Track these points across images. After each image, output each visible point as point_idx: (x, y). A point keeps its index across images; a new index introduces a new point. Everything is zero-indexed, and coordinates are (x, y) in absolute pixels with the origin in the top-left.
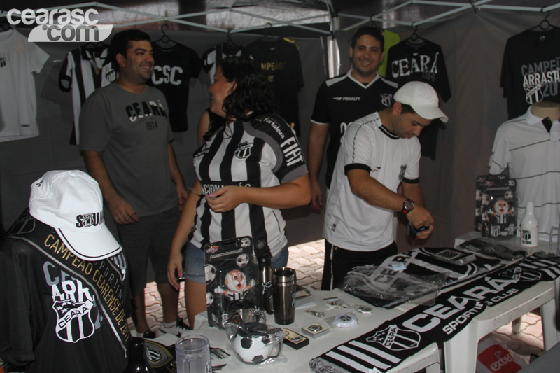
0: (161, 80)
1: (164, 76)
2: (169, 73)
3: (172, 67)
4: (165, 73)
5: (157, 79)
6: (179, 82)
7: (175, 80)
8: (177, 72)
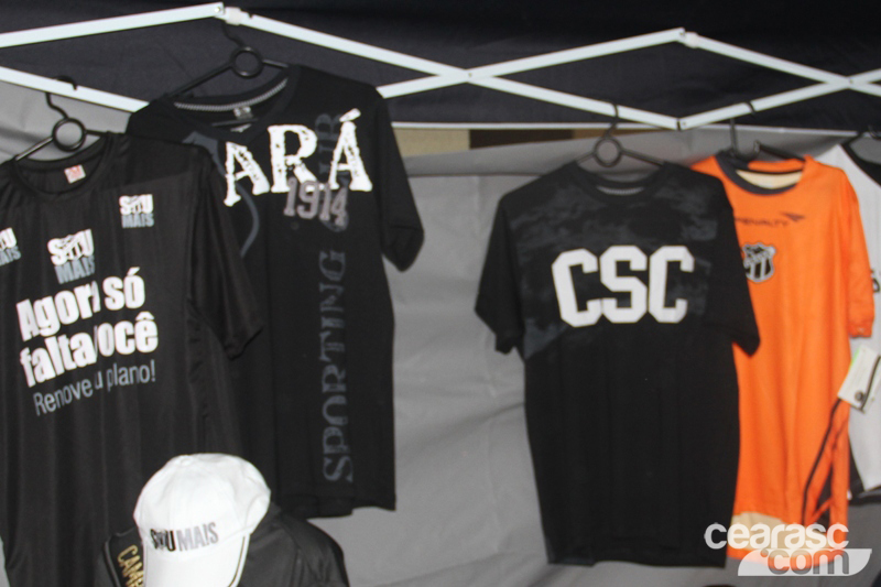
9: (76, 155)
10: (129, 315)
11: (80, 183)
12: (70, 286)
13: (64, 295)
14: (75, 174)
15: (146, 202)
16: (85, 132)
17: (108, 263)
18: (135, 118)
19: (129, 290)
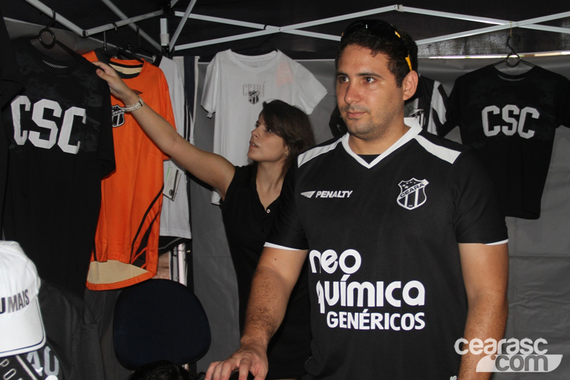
0: (497, 129)
1: (503, 123)
2: (517, 118)
3: (521, 108)
4: (506, 117)
5: (491, 128)
6: (531, 134)
7: (525, 130)
8: (529, 115)
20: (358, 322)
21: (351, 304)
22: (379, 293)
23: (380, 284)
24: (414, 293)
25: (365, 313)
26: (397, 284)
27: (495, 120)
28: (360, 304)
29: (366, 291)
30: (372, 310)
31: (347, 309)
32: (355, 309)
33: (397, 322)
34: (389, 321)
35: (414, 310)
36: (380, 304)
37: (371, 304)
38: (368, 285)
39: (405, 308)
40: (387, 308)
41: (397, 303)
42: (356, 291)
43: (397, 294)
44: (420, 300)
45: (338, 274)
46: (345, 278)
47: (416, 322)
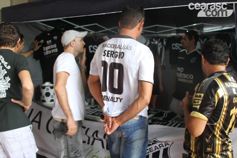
0: (174, 48)
4: (176, 46)
9: (49, 32)
10: (55, 48)
11: (49, 35)
12: (49, 46)
13: (48, 47)
14: (49, 34)
15: (56, 37)
16: (49, 30)
17: (53, 43)
18: (53, 29)
19: (55, 46)
20: (182, 80)
21: (181, 77)
22: (185, 76)
23: (186, 74)
24: (191, 77)
25: (183, 79)
26: (188, 75)
27: (174, 46)
28: (182, 77)
29: (183, 75)
30: (184, 79)
31: (180, 78)
32: (182, 78)
33: (188, 81)
34: (186, 81)
35: (191, 80)
36: (185, 78)
37: (184, 77)
38: (184, 74)
39: (189, 79)
40: (186, 79)
41: (188, 78)
42: (182, 75)
43: (188, 76)
44: (192, 78)
45: (180, 72)
46: (181, 72)
47: (191, 82)
